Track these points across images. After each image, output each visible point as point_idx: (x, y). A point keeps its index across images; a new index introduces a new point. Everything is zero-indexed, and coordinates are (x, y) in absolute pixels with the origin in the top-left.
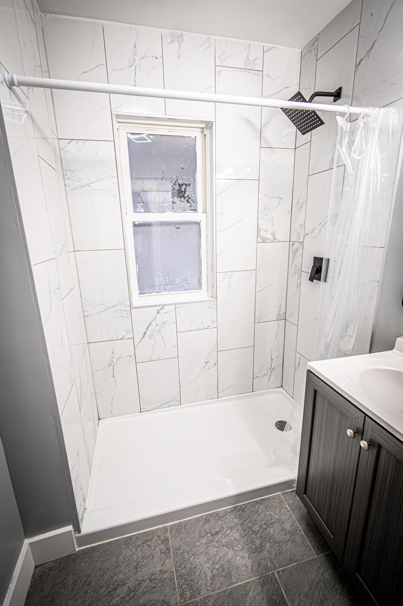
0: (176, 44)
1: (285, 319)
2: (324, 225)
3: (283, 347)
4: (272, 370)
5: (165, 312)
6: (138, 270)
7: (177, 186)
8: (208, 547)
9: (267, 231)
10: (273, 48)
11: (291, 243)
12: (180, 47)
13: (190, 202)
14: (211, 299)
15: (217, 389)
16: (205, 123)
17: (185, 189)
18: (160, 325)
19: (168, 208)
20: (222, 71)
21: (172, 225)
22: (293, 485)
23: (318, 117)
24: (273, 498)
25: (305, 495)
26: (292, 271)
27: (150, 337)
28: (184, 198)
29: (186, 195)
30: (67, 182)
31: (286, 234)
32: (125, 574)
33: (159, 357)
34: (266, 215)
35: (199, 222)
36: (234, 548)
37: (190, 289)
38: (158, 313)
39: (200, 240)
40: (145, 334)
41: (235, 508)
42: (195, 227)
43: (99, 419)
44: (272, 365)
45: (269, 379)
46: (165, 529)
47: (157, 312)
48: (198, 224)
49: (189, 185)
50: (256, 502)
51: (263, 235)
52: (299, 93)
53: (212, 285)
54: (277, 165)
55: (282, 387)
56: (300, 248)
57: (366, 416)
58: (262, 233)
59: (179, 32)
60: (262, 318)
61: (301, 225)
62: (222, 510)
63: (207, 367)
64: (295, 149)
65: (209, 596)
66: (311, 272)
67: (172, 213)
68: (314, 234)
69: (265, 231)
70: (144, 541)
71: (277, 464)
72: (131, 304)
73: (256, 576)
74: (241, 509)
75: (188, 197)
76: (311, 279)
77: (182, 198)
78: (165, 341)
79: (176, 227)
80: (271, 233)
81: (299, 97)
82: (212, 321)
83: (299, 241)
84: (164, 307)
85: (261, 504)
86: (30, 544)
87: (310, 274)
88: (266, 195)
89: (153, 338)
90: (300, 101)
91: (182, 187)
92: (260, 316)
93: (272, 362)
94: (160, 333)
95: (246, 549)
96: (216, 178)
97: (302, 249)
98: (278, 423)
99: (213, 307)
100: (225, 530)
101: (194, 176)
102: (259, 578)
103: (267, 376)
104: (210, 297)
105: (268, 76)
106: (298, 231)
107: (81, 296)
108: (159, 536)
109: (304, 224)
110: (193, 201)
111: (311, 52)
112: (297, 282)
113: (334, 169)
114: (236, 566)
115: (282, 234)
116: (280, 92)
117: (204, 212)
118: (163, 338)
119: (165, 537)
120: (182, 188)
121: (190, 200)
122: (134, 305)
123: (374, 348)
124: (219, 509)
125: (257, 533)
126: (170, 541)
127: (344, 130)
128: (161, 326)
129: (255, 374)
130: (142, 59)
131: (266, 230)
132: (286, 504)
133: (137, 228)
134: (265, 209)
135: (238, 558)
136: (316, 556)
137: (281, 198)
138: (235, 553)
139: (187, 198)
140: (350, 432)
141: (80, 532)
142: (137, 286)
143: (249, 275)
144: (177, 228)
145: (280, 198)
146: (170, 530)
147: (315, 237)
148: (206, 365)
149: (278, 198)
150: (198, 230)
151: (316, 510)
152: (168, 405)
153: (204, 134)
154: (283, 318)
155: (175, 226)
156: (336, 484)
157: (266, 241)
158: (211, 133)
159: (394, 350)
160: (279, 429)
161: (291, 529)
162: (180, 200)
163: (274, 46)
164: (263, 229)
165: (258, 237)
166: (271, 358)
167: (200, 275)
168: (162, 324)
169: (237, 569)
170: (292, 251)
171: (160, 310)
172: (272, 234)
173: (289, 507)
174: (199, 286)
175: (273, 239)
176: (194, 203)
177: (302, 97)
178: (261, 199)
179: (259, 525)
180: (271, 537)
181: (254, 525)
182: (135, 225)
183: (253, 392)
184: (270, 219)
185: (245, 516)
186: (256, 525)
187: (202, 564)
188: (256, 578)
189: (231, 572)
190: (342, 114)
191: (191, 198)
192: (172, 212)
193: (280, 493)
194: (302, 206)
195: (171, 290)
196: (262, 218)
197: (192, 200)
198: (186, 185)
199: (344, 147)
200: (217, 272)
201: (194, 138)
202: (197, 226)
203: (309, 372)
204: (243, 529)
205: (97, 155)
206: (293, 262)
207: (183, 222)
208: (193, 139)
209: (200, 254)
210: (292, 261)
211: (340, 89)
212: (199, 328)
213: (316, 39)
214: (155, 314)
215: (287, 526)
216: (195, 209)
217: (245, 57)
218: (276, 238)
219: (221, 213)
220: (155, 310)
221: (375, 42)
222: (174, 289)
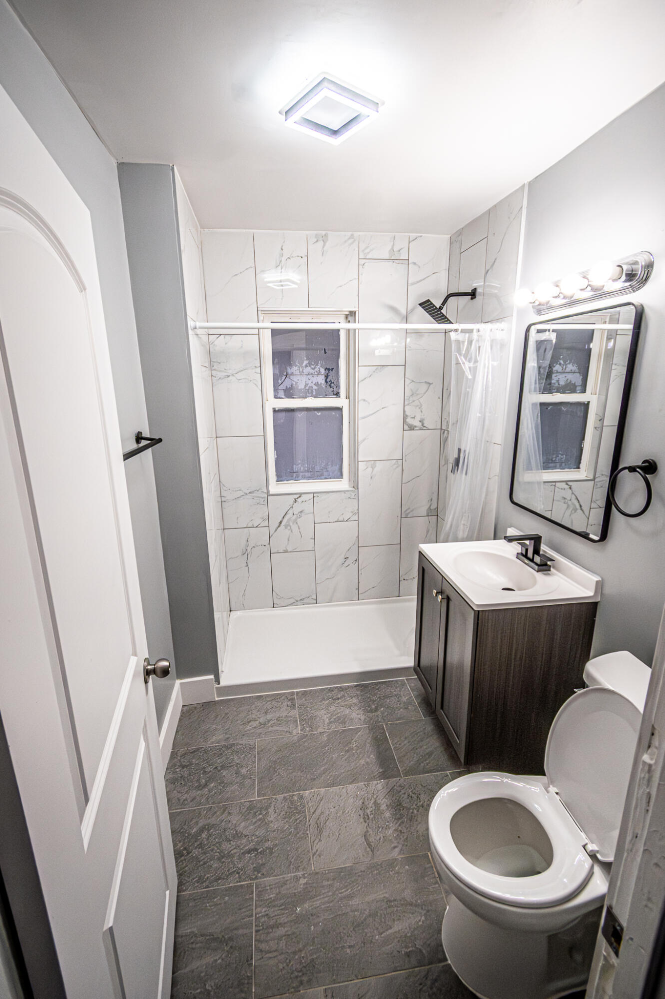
0: (321, 243)
1: (437, 515)
5: (303, 501)
6: (276, 457)
8: (328, 706)
9: (414, 418)
10: (419, 237)
11: (442, 431)
12: (324, 246)
13: (333, 387)
14: (353, 489)
15: (357, 590)
18: (297, 515)
19: (309, 394)
20: (366, 263)
21: (314, 411)
24: (397, 681)
26: (443, 462)
27: (286, 527)
29: (328, 380)
30: (214, 373)
31: (436, 422)
32: (256, 716)
33: (295, 549)
34: (414, 401)
35: (341, 407)
36: (352, 708)
37: (330, 478)
38: (295, 501)
39: (341, 426)
40: (281, 523)
41: (359, 685)
42: (338, 413)
43: (231, 611)
46: (293, 693)
48: (340, 410)
49: (333, 369)
50: (380, 683)
51: (410, 423)
53: (354, 474)
54: (425, 350)
56: (449, 438)
57: (443, 577)
58: (409, 420)
59: (324, 233)
60: (409, 513)
61: (449, 413)
62: (346, 685)
63: (346, 564)
64: (445, 333)
67: (313, 398)
69: (412, 418)
70: (273, 699)
72: (268, 491)
73: (366, 724)
74: (364, 686)
75: (331, 382)
76: (453, 471)
77: (325, 382)
78: (301, 532)
81: (428, 303)
82: (352, 513)
83: (448, 429)
84: (302, 495)
85: (383, 684)
86: (181, 683)
87: (452, 466)
88: (413, 381)
89: (289, 528)
92: (406, 510)
94: (297, 523)
95: (362, 709)
96: (359, 364)
99: (354, 498)
100: (346, 697)
101: (338, 361)
102: (369, 726)
104: (351, 487)
105: (414, 263)
107: (220, 481)
108: (287, 697)
110: (336, 386)
111: (457, 242)
112: (446, 473)
114: (351, 718)
115: (432, 421)
116: (427, 278)
117: (347, 398)
118: (299, 528)
119: (291, 698)
121: (332, 385)
122: (271, 493)
124: (343, 684)
125: (375, 701)
126: (296, 701)
129: (402, 577)
130: (288, 260)
133: (276, 414)
134: (412, 395)
135: (353, 714)
136: (424, 718)
137: (430, 384)
138: (351, 711)
139: (329, 383)
140: (434, 592)
141: (219, 684)
142: (275, 473)
143: (394, 465)
146: (296, 693)
148: (345, 561)
149: (427, 383)
150: (339, 416)
151: (424, 676)
152: (303, 602)
153: (348, 321)
154: (435, 513)
157: (413, 428)
158: (355, 320)
161: (407, 702)
163: (421, 235)
164: (410, 416)
165: (404, 424)
167: (342, 463)
168: (299, 513)
169: (353, 720)
170: (443, 438)
171: (297, 498)
172: (420, 421)
173: (410, 687)
174: (340, 475)
175: (421, 426)
176: (336, 388)
178: (408, 385)
179: (377, 697)
180: (386, 705)
181: (373, 696)
182: (275, 411)
183: (399, 596)
184: (418, 406)
186: (375, 697)
187: (322, 715)
188: (366, 726)
189: (346, 721)
191: (334, 383)
193: (404, 678)
195: (310, 478)
196: (408, 404)
198: (329, 369)
200: (359, 460)
203: (420, 552)
204: (362, 698)
205: (242, 347)
206: (443, 452)
207: (324, 408)
209: (342, 441)
211: (475, 290)
212: (338, 519)
213: (460, 233)
214: (292, 503)
215: (404, 699)
216: (337, 394)
217: (390, 247)
218: (424, 425)
219: (364, 400)
220: (292, 498)
221: (496, 259)
222: (313, 477)
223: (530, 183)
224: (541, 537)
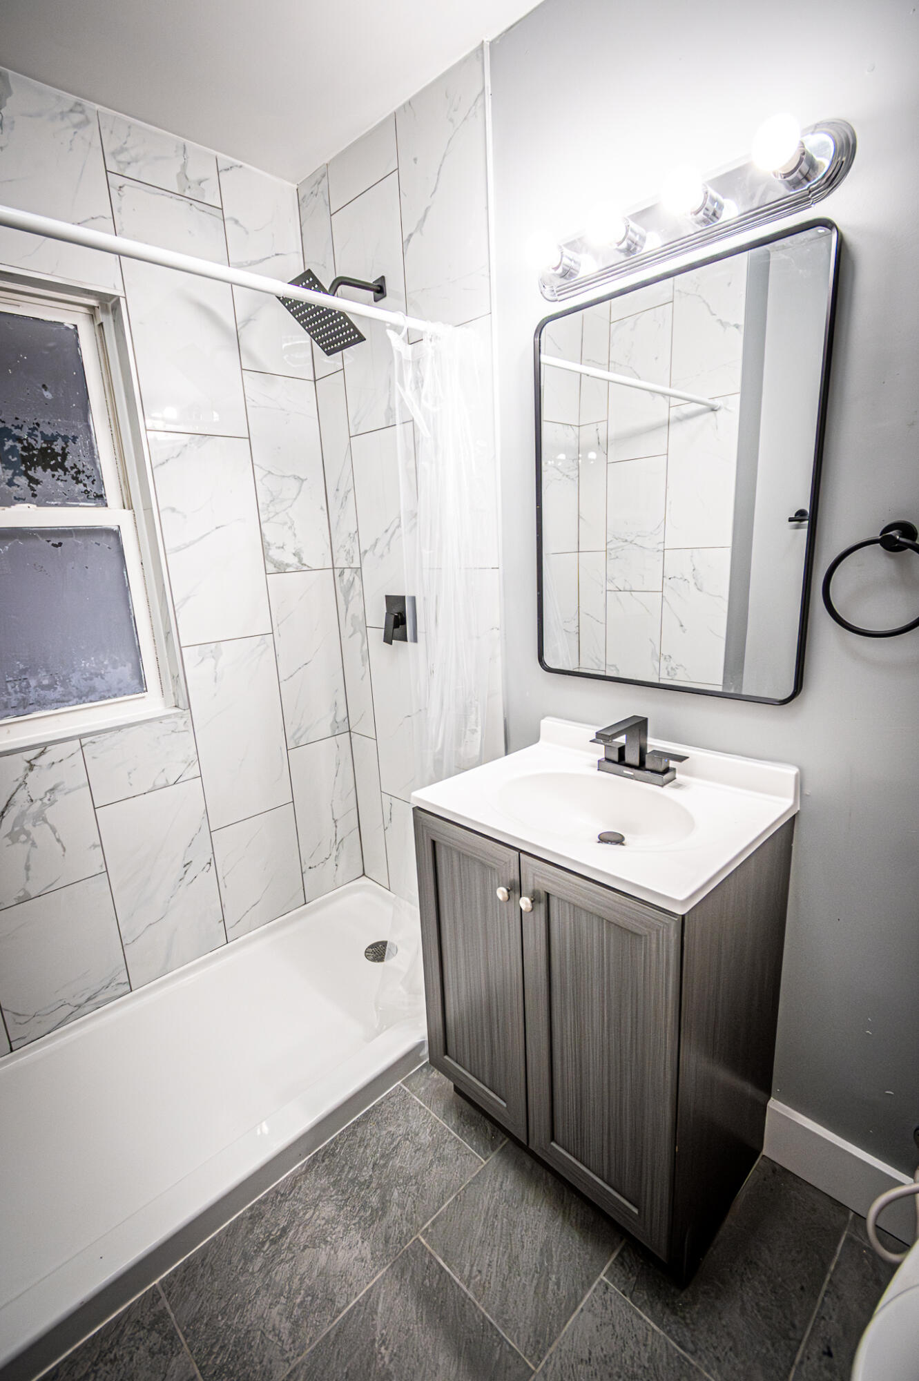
1: (350, 731)
2: (394, 533)
3: (354, 790)
4: (339, 843)
5: (53, 761)
7: (39, 439)
8: (269, 1272)
9: (282, 547)
10: (237, 166)
11: (337, 572)
13: (84, 482)
14: (176, 711)
15: (223, 922)
16: (96, 295)
17: (63, 449)
18: (41, 800)
20: (126, 187)
21: (41, 539)
22: (421, 1055)
23: (352, 325)
24: (388, 1098)
25: (446, 1057)
26: (347, 630)
27: (13, 836)
28: (65, 470)
29: (67, 464)
31: (323, 554)
33: (50, 883)
34: (277, 513)
35: (116, 528)
36: (329, 1239)
37: (115, 696)
38: (31, 768)
39: (125, 572)
41: (314, 1160)
42: (109, 540)
44: (337, 832)
45: (336, 865)
46: (154, 1295)
47: (27, 765)
48: (115, 534)
49: (75, 439)
50: (357, 1123)
51: (276, 557)
52: (309, 273)
53: (173, 677)
54: (283, 410)
55: (364, 874)
56: (357, 580)
57: (521, 854)
58: (274, 553)
60: (301, 737)
61: (350, 534)
62: (287, 1178)
63: (188, 878)
64: (315, 381)
65: (294, 1370)
66: (386, 625)
67: (33, 506)
68: (378, 550)
69: (279, 548)
70: (94, 1360)
71: (385, 1027)
73: (385, 1265)
74: (329, 1153)
75: (76, 470)
76: (388, 639)
77: (59, 470)
78: (61, 839)
79: (51, 543)
80: (294, 551)
81: (308, 279)
82: (186, 762)
83: (352, 566)
84: (48, 748)
85: (367, 1122)
87: (383, 630)
88: (269, 472)
89: (23, 837)
90: (313, 288)
91: (55, 443)
92: (295, 734)
93: (336, 826)
94: (45, 820)
95: (353, 1226)
96: (148, 428)
97: (360, 583)
98: (371, 950)
99: (184, 729)
100: (301, 1214)
101: (86, 420)
102: (392, 1266)
103: (331, 862)
104: (170, 708)
105: (237, 222)
106: (347, 547)
108: (138, 1321)
109: (357, 531)
110: (91, 479)
111: (316, 195)
112: (361, 650)
113: (399, 428)
114: (340, 1272)
115: (316, 554)
116: (266, 262)
117: (126, 506)
118: (54, 832)
119: (155, 1315)
120: (53, 446)
121: (81, 477)
123: (512, 745)
124: (278, 1179)
125: (370, 1183)
126: (172, 1315)
127: (404, 357)
128: (46, 801)
129: (305, 863)
131: (281, 545)
132: (415, 1098)
134: (271, 501)
135: (340, 1254)
136: (485, 1163)
137: (303, 480)
138: (332, 1248)
139: (73, 472)
140: (501, 893)
143: (258, 646)
144: (54, 545)
145: (301, 479)
146: (164, 1290)
147: (382, 556)
148: (186, 872)
149: (297, 478)
150: (115, 549)
151: (471, 1073)
152: (96, 1003)
153: (99, 323)
154: (345, 728)
155: (48, 541)
156: (495, 1004)
157: (285, 569)
158: (118, 321)
159: (540, 741)
160: (374, 960)
161: (433, 1140)
162: (53, 476)
163: (239, 163)
164: (275, 543)
165: (266, 562)
166: (334, 819)
167: (138, 656)
168: (46, 794)
169: (344, 1277)
170: (341, 587)
171: (35, 758)
172: (294, 554)
173: (421, 1099)
174: (138, 686)
175: (299, 565)
176: (93, 483)
177: (316, 281)
178: (261, 480)
179: (371, 1166)
180: (398, 1175)
181: (361, 1170)
183: (306, 903)
184: (285, 523)
185: (339, 1162)
186: (365, 1168)
187: (263, 1315)
188: (385, 1270)
189: (332, 1289)
190: (397, 329)
191: (83, 472)
192: (35, 506)
193: (399, 1083)
194: (346, 497)
195: (61, 702)
196: (268, 521)
197: (88, 477)
198: (65, 439)
199: (407, 388)
200: (182, 646)
201: (72, 327)
202: (112, 539)
203: (417, 810)
204: (339, 1191)
206: (347, 610)
207: (70, 530)
208: (67, 328)
209: (131, 607)
210: (345, 607)
211: (383, 278)
212: (154, 785)
213: (323, 175)
214: (21, 773)
215: (425, 1138)
216: (100, 498)
217: (178, 170)
218: (304, 562)
219: (173, 510)
220: (20, 760)
221: (427, 209)
222: (68, 701)
223: (491, 43)
224: (646, 720)
